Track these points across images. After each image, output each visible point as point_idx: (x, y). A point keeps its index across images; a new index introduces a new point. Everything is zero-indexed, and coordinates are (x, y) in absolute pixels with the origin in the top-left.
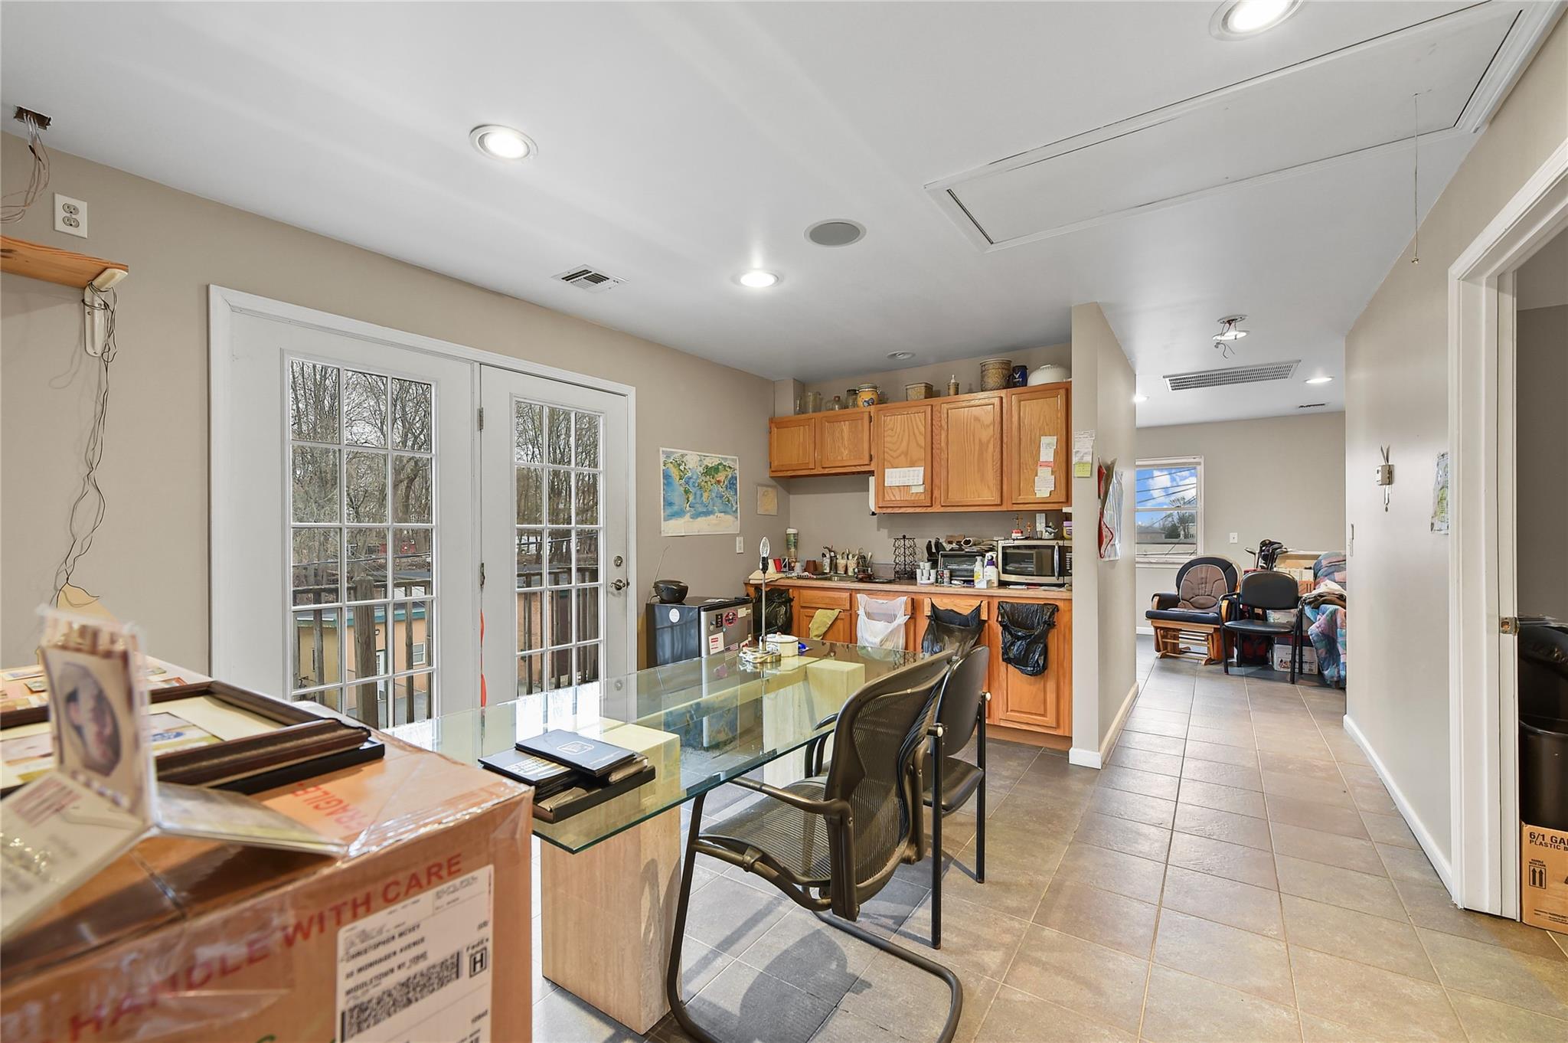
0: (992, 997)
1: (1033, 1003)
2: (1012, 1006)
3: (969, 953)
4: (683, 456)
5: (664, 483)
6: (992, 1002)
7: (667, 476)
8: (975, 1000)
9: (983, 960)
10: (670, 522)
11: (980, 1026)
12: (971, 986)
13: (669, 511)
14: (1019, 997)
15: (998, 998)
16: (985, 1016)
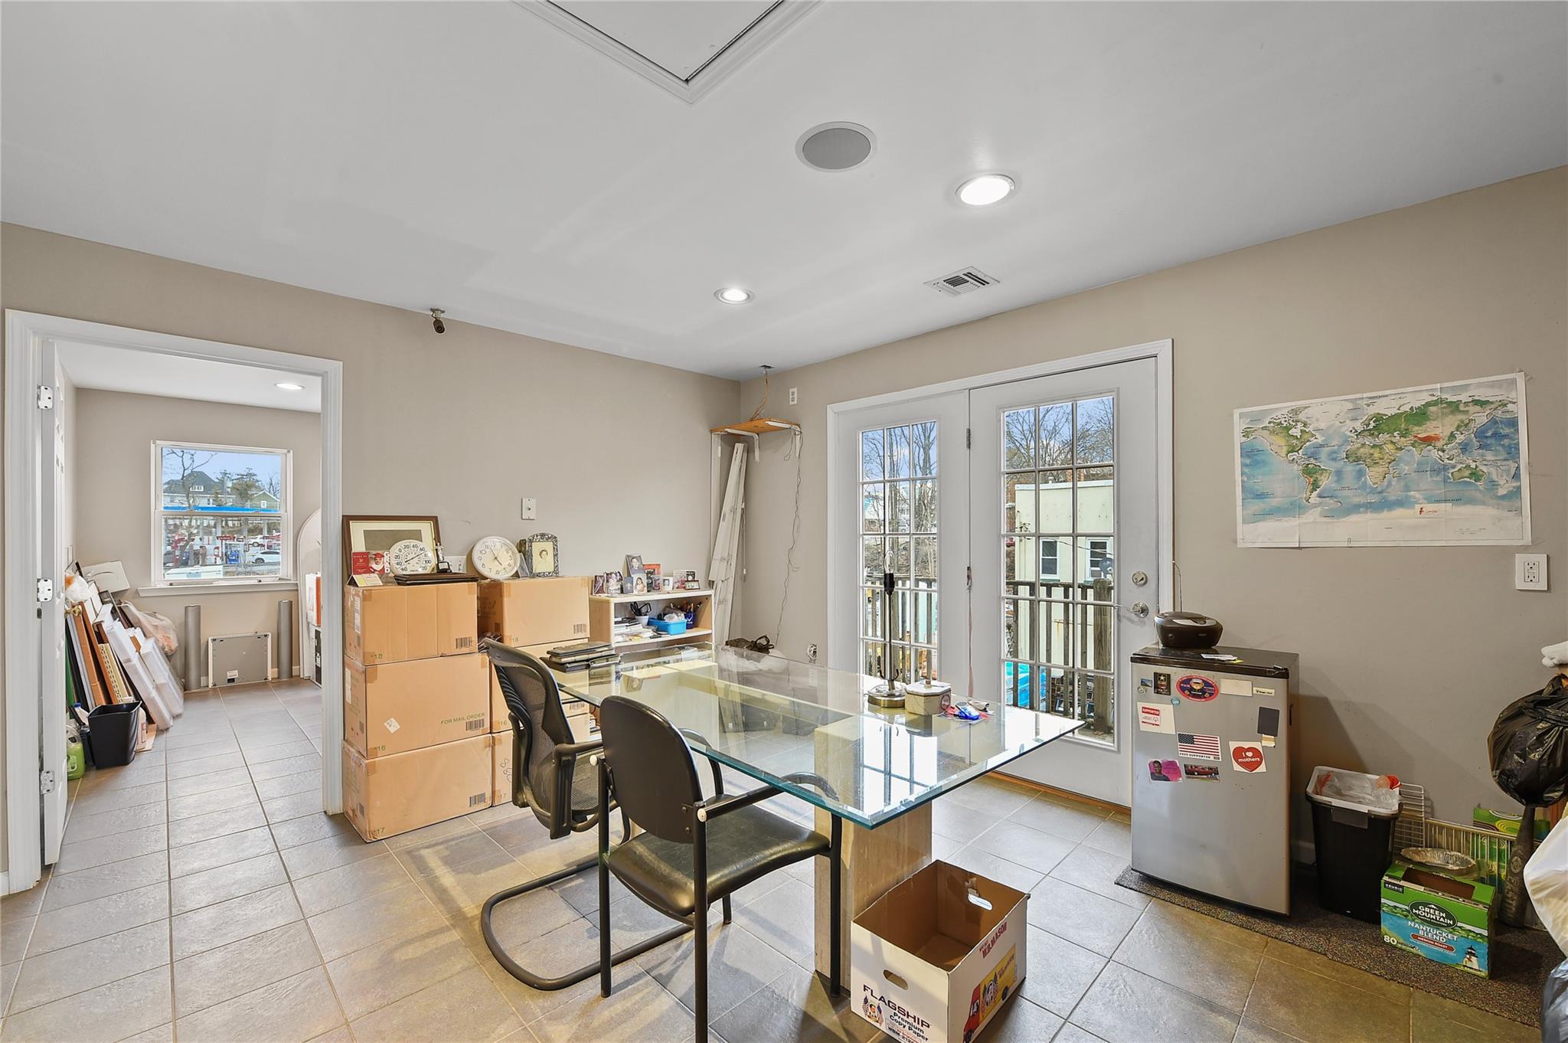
0: (517, 1009)
1: (487, 1037)
2: (498, 1020)
3: (580, 1016)
4: (1295, 412)
5: (1244, 465)
6: (514, 1009)
7: (1252, 455)
8: (524, 996)
9: (564, 1025)
10: (1261, 524)
11: (499, 989)
12: (541, 1000)
13: (1257, 506)
14: (501, 1030)
15: (513, 1014)
16: (504, 996)
